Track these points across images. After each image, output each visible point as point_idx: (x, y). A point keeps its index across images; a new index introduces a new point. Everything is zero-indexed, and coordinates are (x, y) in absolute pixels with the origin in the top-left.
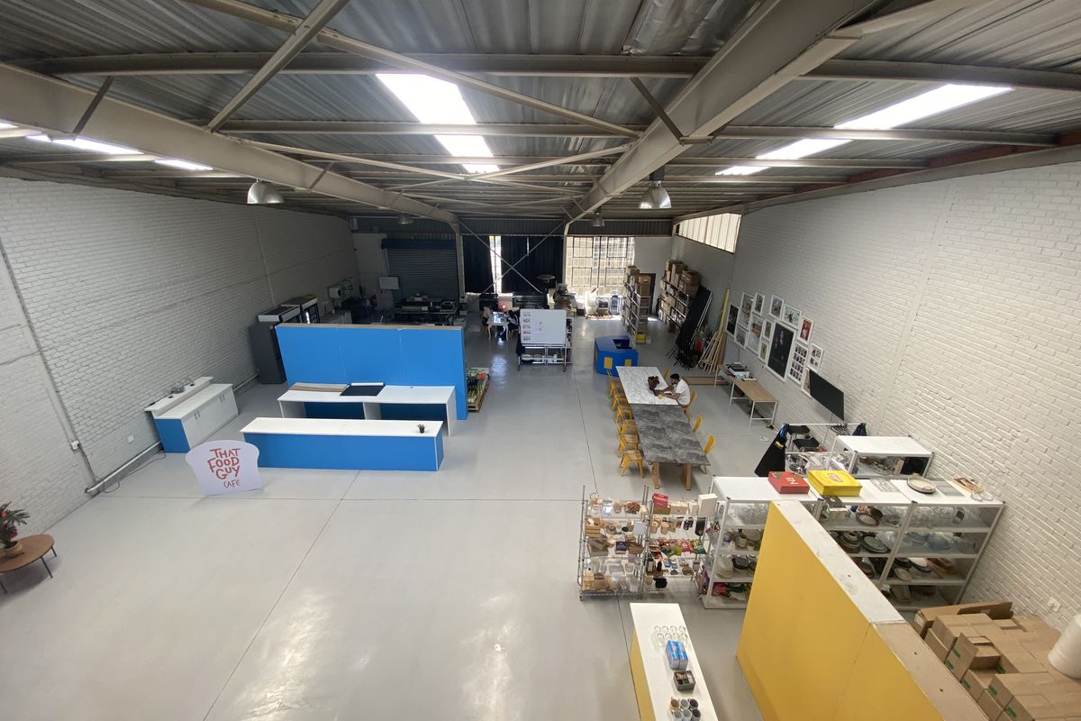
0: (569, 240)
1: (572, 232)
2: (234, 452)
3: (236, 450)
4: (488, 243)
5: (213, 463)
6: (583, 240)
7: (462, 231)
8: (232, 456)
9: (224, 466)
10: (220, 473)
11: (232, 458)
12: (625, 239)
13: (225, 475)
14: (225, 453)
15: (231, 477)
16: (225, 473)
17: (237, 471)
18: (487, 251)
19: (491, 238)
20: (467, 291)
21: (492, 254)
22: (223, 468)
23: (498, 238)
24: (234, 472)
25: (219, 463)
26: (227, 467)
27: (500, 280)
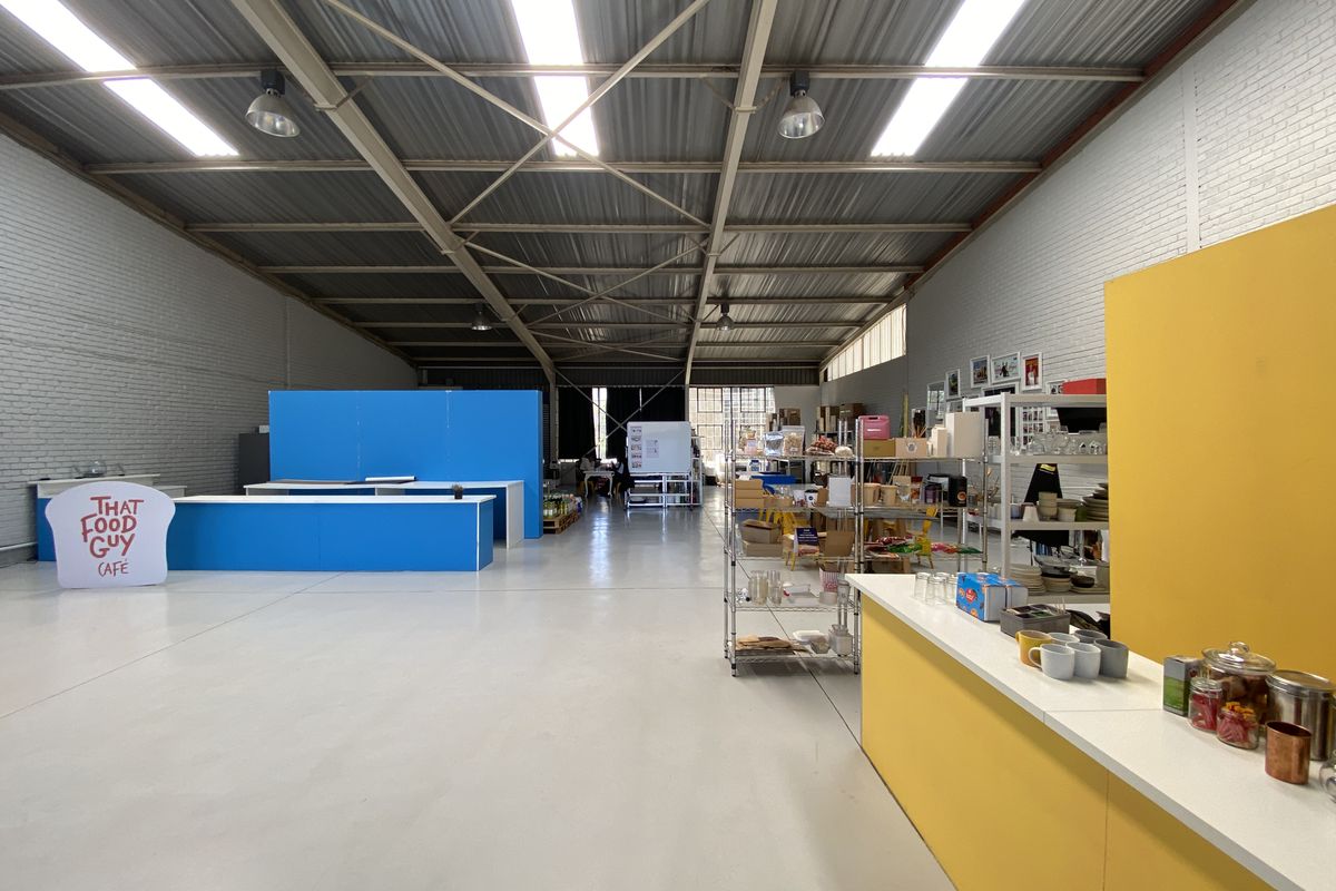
0: (692, 392)
1: (697, 381)
2: (131, 505)
3: (136, 502)
4: (591, 396)
5: (90, 524)
6: (710, 391)
7: (558, 380)
8: (126, 513)
9: (108, 532)
10: (98, 545)
11: (125, 518)
12: (762, 390)
13: (104, 551)
14: (115, 508)
15: (114, 555)
16: (105, 545)
17: (128, 544)
18: (589, 405)
19: (595, 391)
20: (560, 458)
21: (595, 409)
22: (104, 535)
23: (604, 392)
24: (122, 545)
25: (101, 525)
26: (113, 534)
27: (605, 443)
